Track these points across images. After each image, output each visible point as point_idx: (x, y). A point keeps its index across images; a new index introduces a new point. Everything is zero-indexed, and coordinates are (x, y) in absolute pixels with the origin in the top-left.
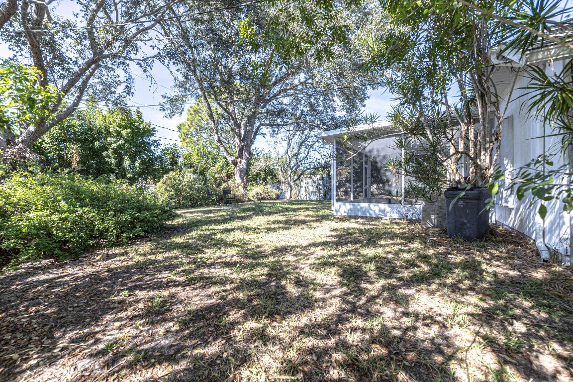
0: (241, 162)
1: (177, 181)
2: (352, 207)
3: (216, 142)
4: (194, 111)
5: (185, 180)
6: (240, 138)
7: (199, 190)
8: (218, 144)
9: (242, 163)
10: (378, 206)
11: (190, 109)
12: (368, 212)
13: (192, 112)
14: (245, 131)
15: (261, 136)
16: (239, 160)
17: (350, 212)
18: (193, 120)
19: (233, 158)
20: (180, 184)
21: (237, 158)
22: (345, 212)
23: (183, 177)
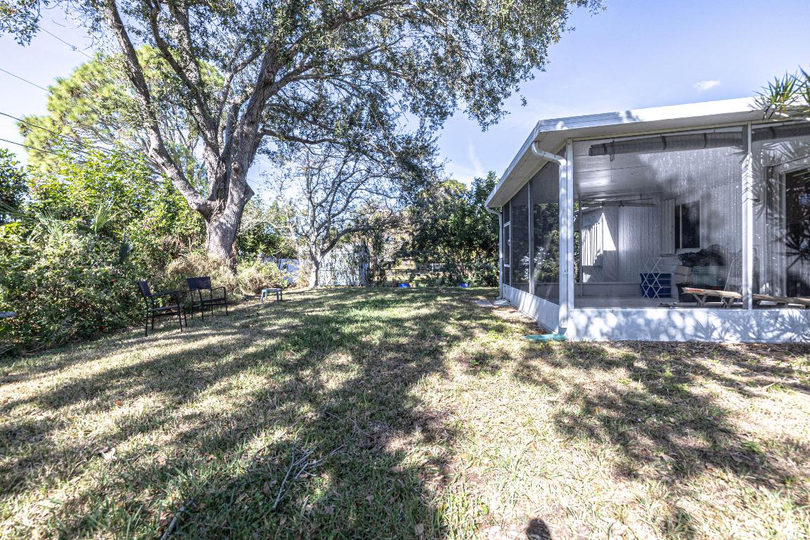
0: (221, 209)
1: (16, 255)
2: (622, 319)
3: (151, 152)
4: (71, 91)
5: (48, 250)
6: (218, 154)
7: (104, 283)
8: (160, 160)
9: (227, 211)
10: (691, 313)
11: (55, 85)
12: (666, 332)
13: (64, 93)
14: (231, 140)
15: (265, 156)
16: (216, 204)
17: (616, 332)
18: (69, 111)
19: (200, 200)
20: (28, 266)
21: (211, 199)
22: (602, 334)
23: (41, 242)
